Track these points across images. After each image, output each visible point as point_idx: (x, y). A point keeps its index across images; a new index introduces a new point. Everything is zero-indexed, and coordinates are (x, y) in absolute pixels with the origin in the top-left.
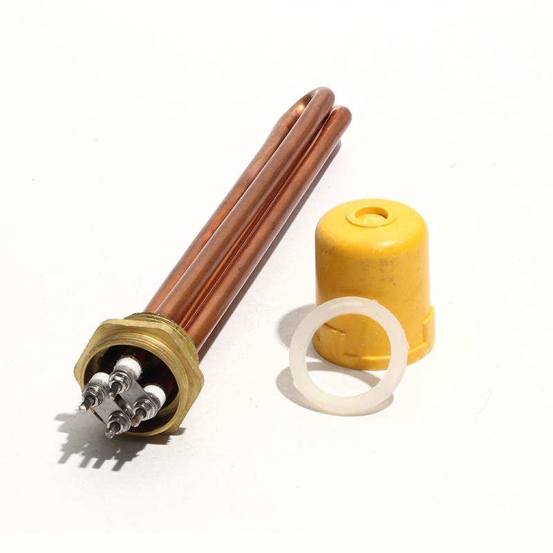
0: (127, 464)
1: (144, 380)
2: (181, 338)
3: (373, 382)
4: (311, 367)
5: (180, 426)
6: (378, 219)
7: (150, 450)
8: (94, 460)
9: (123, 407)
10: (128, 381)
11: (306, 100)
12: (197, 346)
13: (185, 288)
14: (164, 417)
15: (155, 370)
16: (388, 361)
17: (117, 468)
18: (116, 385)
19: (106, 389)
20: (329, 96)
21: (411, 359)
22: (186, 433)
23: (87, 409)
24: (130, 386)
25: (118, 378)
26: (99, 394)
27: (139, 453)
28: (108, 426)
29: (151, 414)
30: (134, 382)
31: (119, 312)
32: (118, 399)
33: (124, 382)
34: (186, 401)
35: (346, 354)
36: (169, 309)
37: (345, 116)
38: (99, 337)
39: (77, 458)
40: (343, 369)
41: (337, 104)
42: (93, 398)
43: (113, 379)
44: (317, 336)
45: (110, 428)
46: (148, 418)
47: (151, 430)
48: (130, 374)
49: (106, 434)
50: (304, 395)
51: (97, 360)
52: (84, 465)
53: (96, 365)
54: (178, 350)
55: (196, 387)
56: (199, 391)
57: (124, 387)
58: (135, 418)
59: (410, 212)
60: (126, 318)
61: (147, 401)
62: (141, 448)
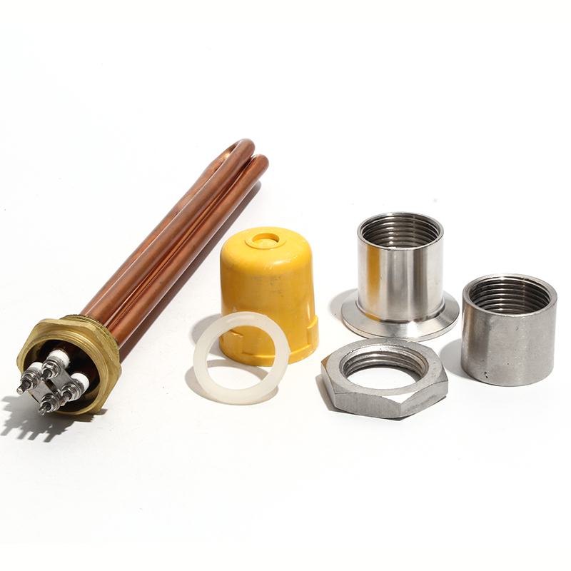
0: (57, 437)
1: (71, 369)
2: (104, 335)
3: (262, 375)
4: (212, 364)
5: (103, 408)
6: (271, 243)
7: (77, 428)
8: (30, 434)
9: (55, 391)
10: (57, 369)
11: (231, 149)
12: (118, 344)
13: (112, 297)
14: (87, 399)
15: (81, 361)
16: (274, 359)
17: (48, 440)
18: (47, 371)
19: (39, 375)
20: (250, 146)
21: (292, 360)
22: (107, 413)
23: (24, 391)
24: (59, 373)
25: (49, 366)
26: (34, 379)
27: (67, 429)
28: (41, 406)
29: (76, 396)
30: (62, 369)
31: (55, 314)
32: (49, 383)
33: (54, 369)
34: (106, 387)
35: (244, 353)
36: (97, 313)
37: (263, 163)
38: (37, 334)
39: (16, 432)
40: (241, 365)
41: (256, 154)
42: (29, 382)
43: (45, 367)
44: (221, 338)
45: (42, 407)
46: (73, 399)
47: (78, 409)
48: (59, 364)
49: (39, 412)
50: (203, 387)
51: (35, 352)
52: (21, 437)
53: (35, 356)
54: (100, 345)
55: (115, 375)
56: (117, 379)
57: (54, 374)
58: (62, 399)
59: (297, 238)
60: (61, 319)
61: (73, 386)
62: (70, 424)
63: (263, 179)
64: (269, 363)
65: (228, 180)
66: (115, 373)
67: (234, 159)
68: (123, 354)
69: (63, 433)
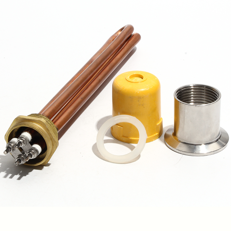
0: (24, 177)
1: (32, 143)
2: (50, 125)
3: (132, 148)
4: (106, 141)
5: (49, 163)
6: (139, 79)
7: (35, 172)
8: (10, 175)
9: (23, 153)
10: (25, 142)
11: (122, 30)
12: (58, 130)
13: (55, 105)
14: (40, 158)
15: (37, 138)
16: (138, 140)
17: (19, 179)
18: (20, 143)
19: (16, 145)
20: (131, 29)
21: (148, 141)
22: (50, 166)
23: (7, 153)
24: (26, 144)
25: (21, 141)
26: (13, 147)
27: (29, 173)
28: (16, 161)
29: (34, 156)
30: (28, 142)
31: (25, 113)
32: (21, 149)
33: (23, 142)
34: (50, 152)
35: (123, 136)
36: (47, 113)
37: (138, 37)
38: (15, 123)
39: (3, 174)
40: (122, 143)
41: (134, 32)
42: (10, 148)
43: (19, 141)
44: (112, 128)
45: (17, 162)
46: (33, 158)
47: (35, 163)
48: (26, 139)
49: (15, 164)
50: (101, 153)
51: (14, 133)
52: (5, 177)
53: (14, 135)
54: (47, 130)
55: (55, 146)
56: (56, 148)
57: (23, 144)
58: (27, 157)
59: (153, 77)
60: (28, 116)
61: (33, 151)
62: (31, 171)
63: (138, 46)
64: (136, 142)
65: (119, 46)
66: (55, 145)
67: (123, 35)
68: (60, 135)
69: (27, 175)
